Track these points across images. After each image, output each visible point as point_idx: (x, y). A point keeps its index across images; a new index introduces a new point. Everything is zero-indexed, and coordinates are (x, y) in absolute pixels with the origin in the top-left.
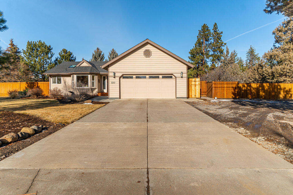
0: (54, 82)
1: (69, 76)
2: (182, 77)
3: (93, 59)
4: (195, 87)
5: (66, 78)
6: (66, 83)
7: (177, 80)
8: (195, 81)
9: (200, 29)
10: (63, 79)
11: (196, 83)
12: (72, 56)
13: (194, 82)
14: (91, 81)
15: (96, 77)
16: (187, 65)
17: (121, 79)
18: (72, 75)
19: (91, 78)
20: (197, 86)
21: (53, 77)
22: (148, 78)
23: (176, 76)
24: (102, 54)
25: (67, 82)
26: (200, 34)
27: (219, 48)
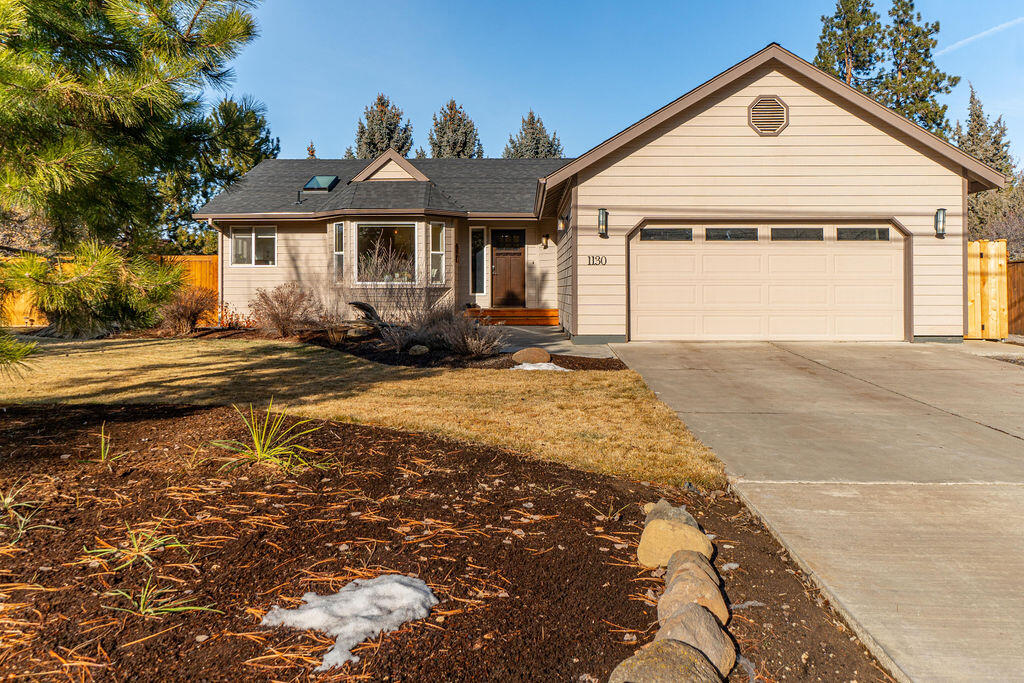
0: (239, 259)
1: (318, 226)
2: (940, 236)
3: (364, 147)
4: (984, 283)
5: (298, 236)
6: (300, 264)
7: (916, 250)
8: (981, 255)
9: (831, 12)
10: (286, 239)
11: (986, 265)
12: (263, 135)
13: (978, 260)
14: (427, 251)
15: (447, 235)
16: (964, 172)
17: (636, 243)
18: (331, 221)
19: (427, 237)
20: (992, 281)
21: (236, 231)
22: (764, 238)
23: (911, 229)
24: (402, 124)
25: (303, 257)
26: (827, 32)
27: (923, 99)
